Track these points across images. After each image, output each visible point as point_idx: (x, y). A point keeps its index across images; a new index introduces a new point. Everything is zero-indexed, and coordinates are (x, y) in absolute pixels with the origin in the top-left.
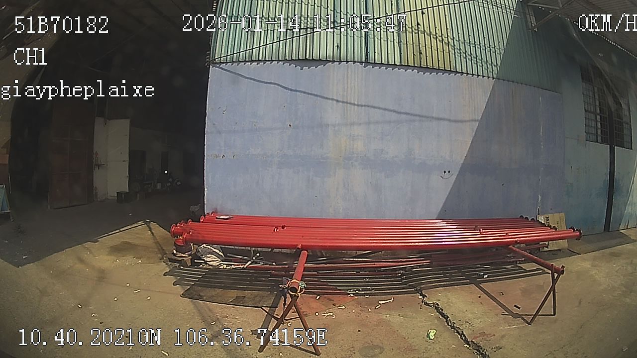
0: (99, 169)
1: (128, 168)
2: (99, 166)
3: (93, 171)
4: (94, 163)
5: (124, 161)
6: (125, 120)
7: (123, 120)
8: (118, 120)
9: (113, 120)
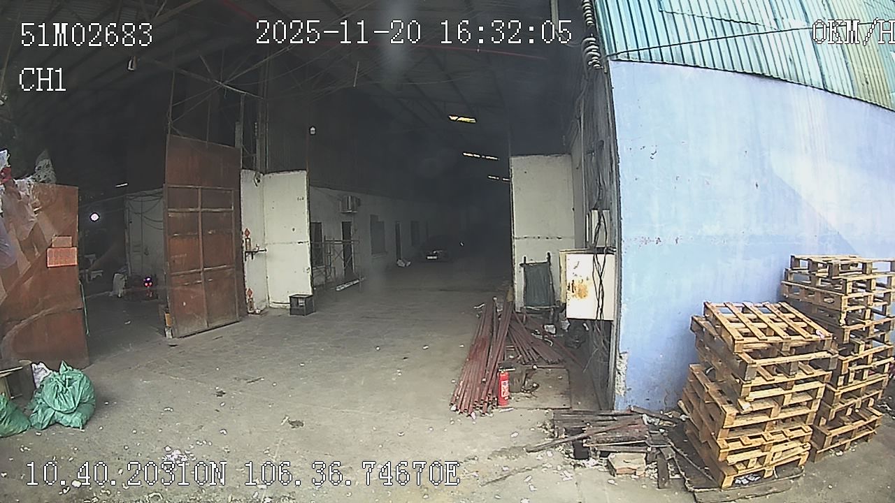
0: (252, 258)
1: (309, 255)
2: (252, 253)
3: (243, 265)
4: (245, 249)
5: (299, 243)
6: (296, 173)
7: (292, 173)
8: (281, 174)
9: (271, 175)
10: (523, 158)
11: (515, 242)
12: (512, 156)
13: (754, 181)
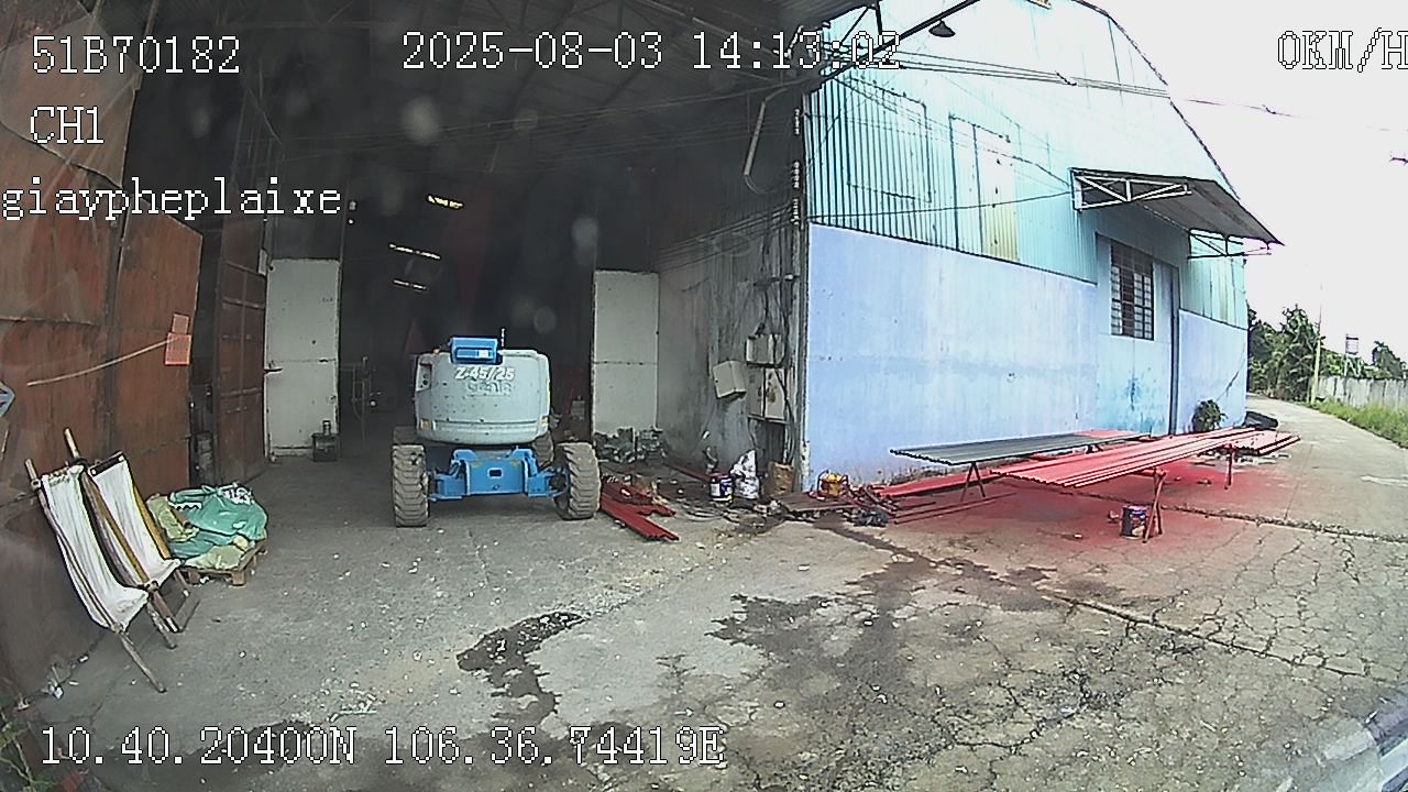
1: (335, 380)
5: (323, 361)
6: (323, 262)
7: (317, 262)
8: (301, 261)
9: (283, 261)
10: (608, 272)
11: (594, 367)
12: (597, 269)
13: (894, 318)
